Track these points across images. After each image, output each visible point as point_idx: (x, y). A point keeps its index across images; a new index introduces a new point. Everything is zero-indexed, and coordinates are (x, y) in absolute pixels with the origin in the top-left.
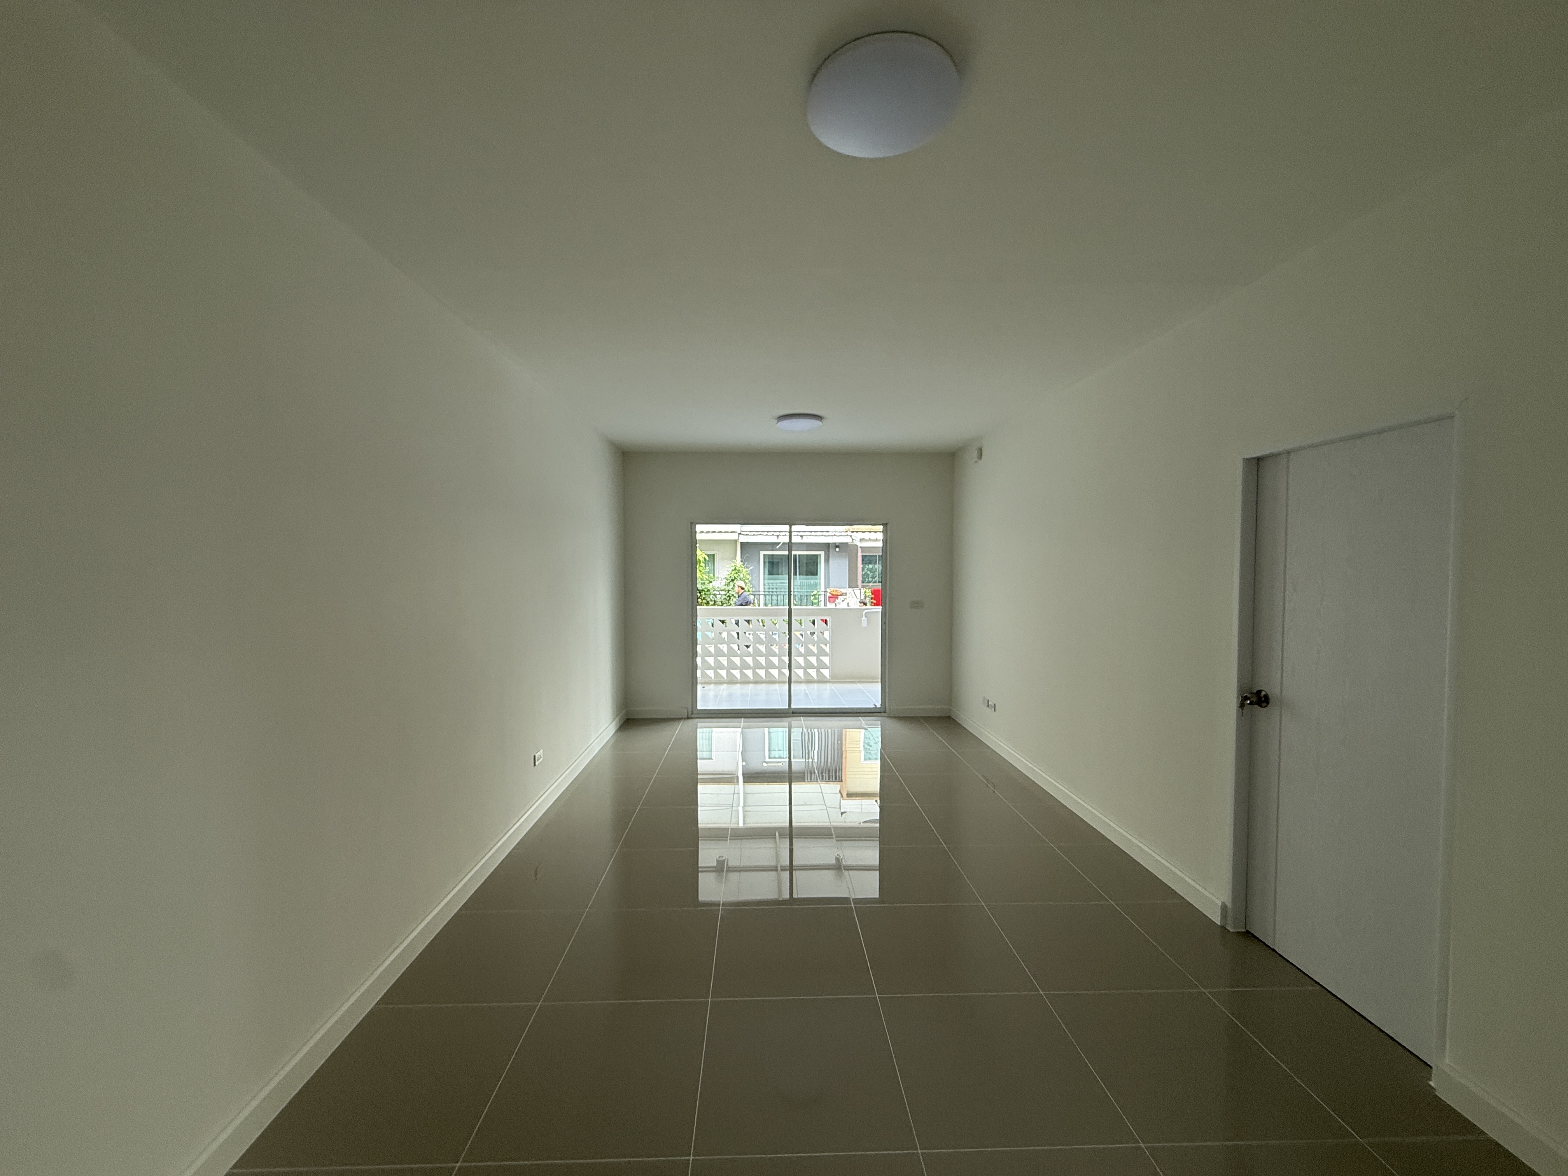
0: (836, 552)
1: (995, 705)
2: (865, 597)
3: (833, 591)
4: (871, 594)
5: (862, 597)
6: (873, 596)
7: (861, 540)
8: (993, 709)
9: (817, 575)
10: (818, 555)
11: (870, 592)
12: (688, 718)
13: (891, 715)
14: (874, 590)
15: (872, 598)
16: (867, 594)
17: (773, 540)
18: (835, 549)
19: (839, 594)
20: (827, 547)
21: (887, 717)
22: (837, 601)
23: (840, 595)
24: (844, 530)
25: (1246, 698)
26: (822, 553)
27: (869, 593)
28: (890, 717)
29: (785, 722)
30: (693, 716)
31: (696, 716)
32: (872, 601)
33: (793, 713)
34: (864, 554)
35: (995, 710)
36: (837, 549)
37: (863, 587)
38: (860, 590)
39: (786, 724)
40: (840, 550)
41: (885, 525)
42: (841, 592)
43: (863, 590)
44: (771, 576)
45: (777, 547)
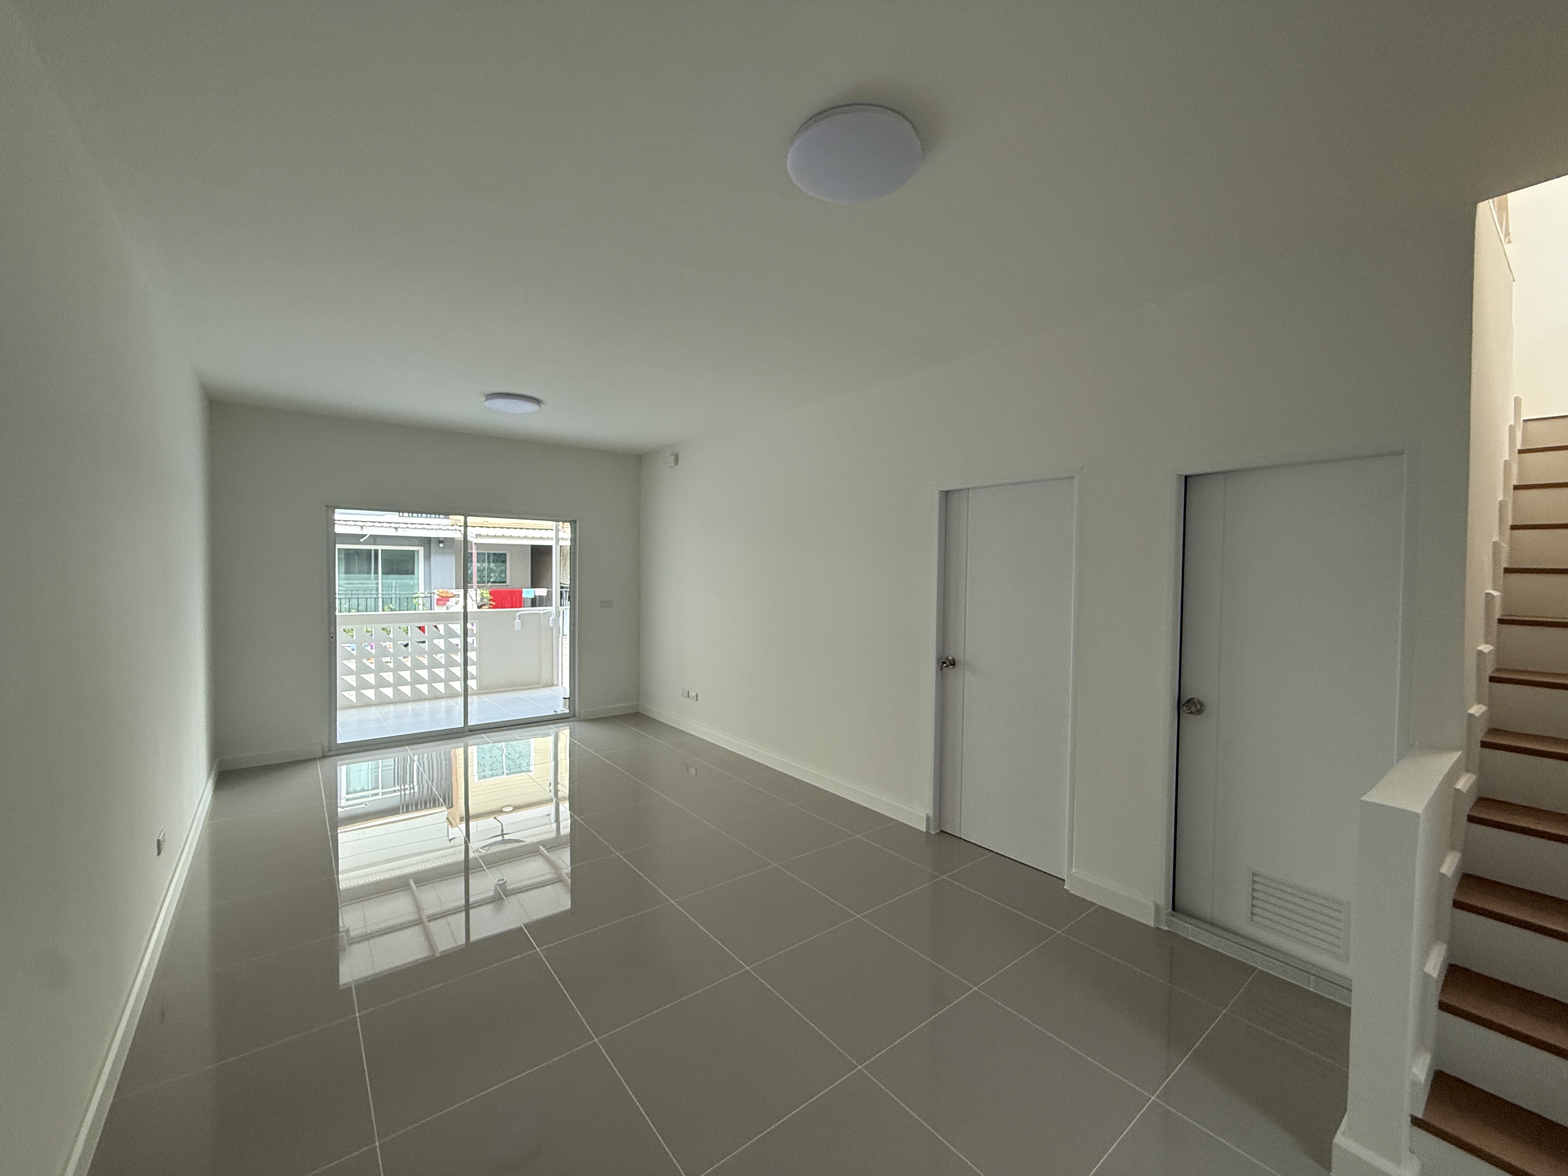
0: (440, 548)
1: (697, 694)
2: (482, 599)
3: (443, 592)
4: (489, 595)
5: (479, 599)
6: (492, 597)
7: (477, 535)
8: (695, 699)
9: (413, 573)
10: (414, 551)
11: (488, 592)
12: (324, 757)
13: (582, 719)
14: (492, 591)
15: (490, 600)
16: (485, 595)
17: (357, 531)
18: (439, 546)
19: (449, 596)
20: (427, 542)
21: (577, 721)
22: (448, 604)
23: (452, 597)
24: (450, 524)
25: (944, 663)
26: (421, 549)
27: (487, 594)
28: (580, 721)
29: (461, 742)
30: (329, 754)
31: (335, 753)
32: (491, 602)
33: (470, 731)
34: (479, 552)
35: (697, 700)
36: (441, 545)
37: (479, 587)
38: (476, 590)
39: (462, 744)
40: (444, 545)
41: (573, 523)
42: (452, 593)
43: (479, 592)
44: (348, 575)
45: (362, 540)
